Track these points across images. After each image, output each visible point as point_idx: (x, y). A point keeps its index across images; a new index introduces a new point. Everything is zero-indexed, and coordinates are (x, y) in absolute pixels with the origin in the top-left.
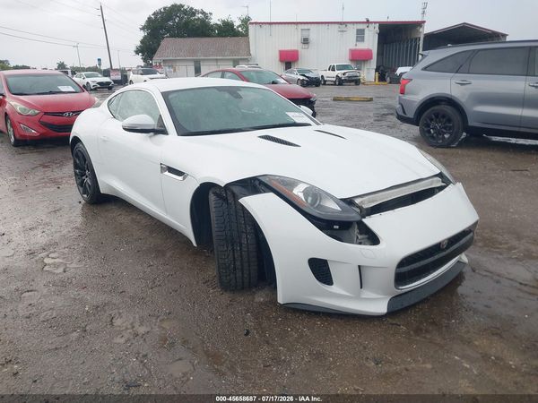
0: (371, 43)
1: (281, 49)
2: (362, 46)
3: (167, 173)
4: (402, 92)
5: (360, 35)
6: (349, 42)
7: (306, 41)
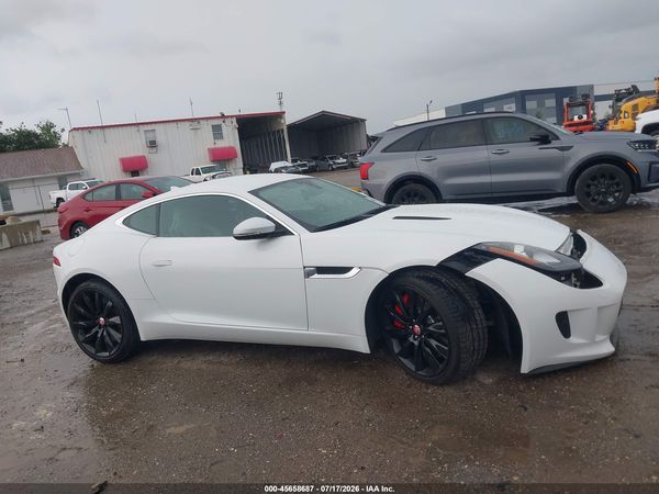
0: (231, 139)
1: (121, 157)
2: (221, 144)
3: (316, 276)
4: (365, 177)
5: (217, 132)
6: (206, 140)
7: (153, 144)
